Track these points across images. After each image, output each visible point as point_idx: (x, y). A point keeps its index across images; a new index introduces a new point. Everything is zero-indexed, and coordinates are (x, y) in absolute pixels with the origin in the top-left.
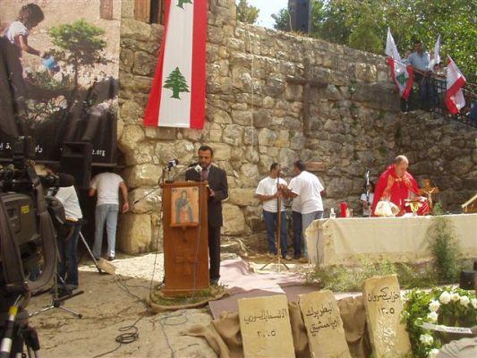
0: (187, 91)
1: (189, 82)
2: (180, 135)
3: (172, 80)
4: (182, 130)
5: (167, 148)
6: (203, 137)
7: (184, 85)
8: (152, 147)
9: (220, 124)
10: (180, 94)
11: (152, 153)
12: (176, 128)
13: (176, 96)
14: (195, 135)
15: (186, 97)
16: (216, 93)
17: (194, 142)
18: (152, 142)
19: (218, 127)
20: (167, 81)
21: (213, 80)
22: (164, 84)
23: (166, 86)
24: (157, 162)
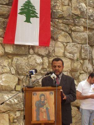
0: (36, 17)
1: (38, 10)
2: (31, 51)
3: (25, 8)
4: (33, 47)
5: (22, 61)
6: (49, 52)
7: (34, 12)
8: (10, 60)
9: (62, 43)
10: (31, 19)
11: (11, 65)
12: (29, 46)
13: (28, 21)
14: (43, 51)
15: (36, 22)
16: (59, 18)
17: (42, 57)
18: (10, 56)
19: (61, 45)
20: (22, 9)
21: (57, 8)
22: (19, 11)
23: (21, 13)
24: (14, 72)
